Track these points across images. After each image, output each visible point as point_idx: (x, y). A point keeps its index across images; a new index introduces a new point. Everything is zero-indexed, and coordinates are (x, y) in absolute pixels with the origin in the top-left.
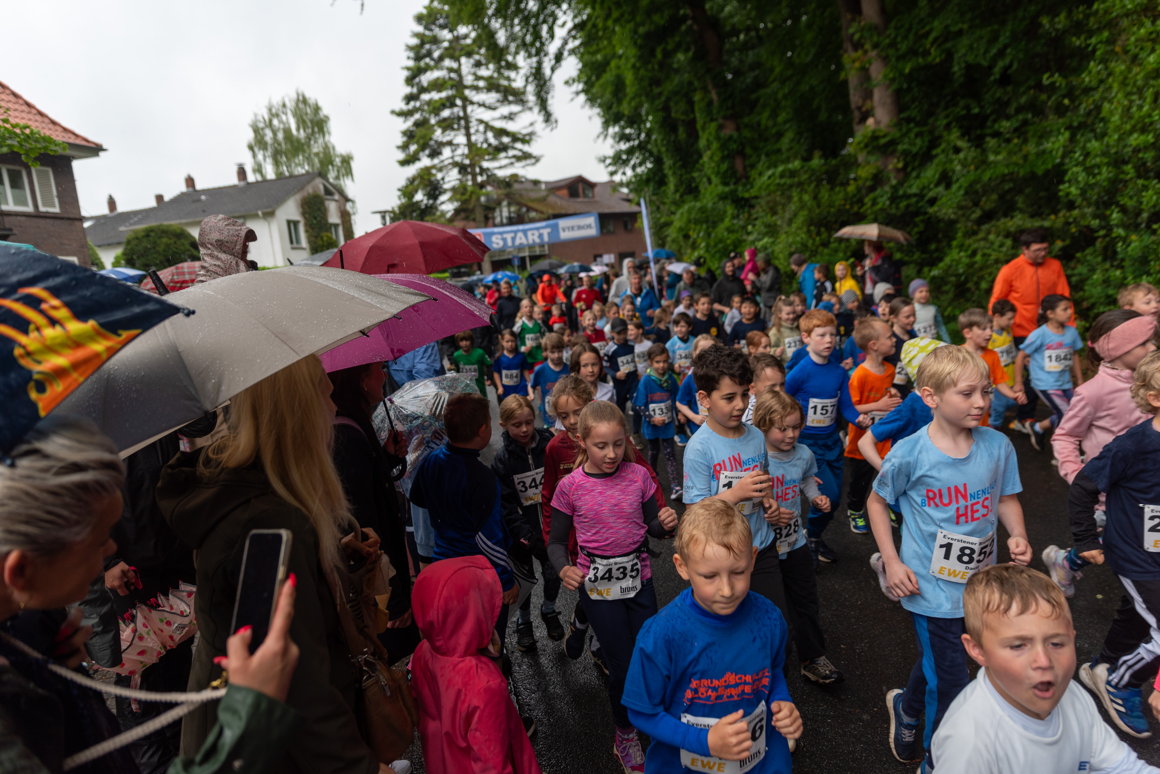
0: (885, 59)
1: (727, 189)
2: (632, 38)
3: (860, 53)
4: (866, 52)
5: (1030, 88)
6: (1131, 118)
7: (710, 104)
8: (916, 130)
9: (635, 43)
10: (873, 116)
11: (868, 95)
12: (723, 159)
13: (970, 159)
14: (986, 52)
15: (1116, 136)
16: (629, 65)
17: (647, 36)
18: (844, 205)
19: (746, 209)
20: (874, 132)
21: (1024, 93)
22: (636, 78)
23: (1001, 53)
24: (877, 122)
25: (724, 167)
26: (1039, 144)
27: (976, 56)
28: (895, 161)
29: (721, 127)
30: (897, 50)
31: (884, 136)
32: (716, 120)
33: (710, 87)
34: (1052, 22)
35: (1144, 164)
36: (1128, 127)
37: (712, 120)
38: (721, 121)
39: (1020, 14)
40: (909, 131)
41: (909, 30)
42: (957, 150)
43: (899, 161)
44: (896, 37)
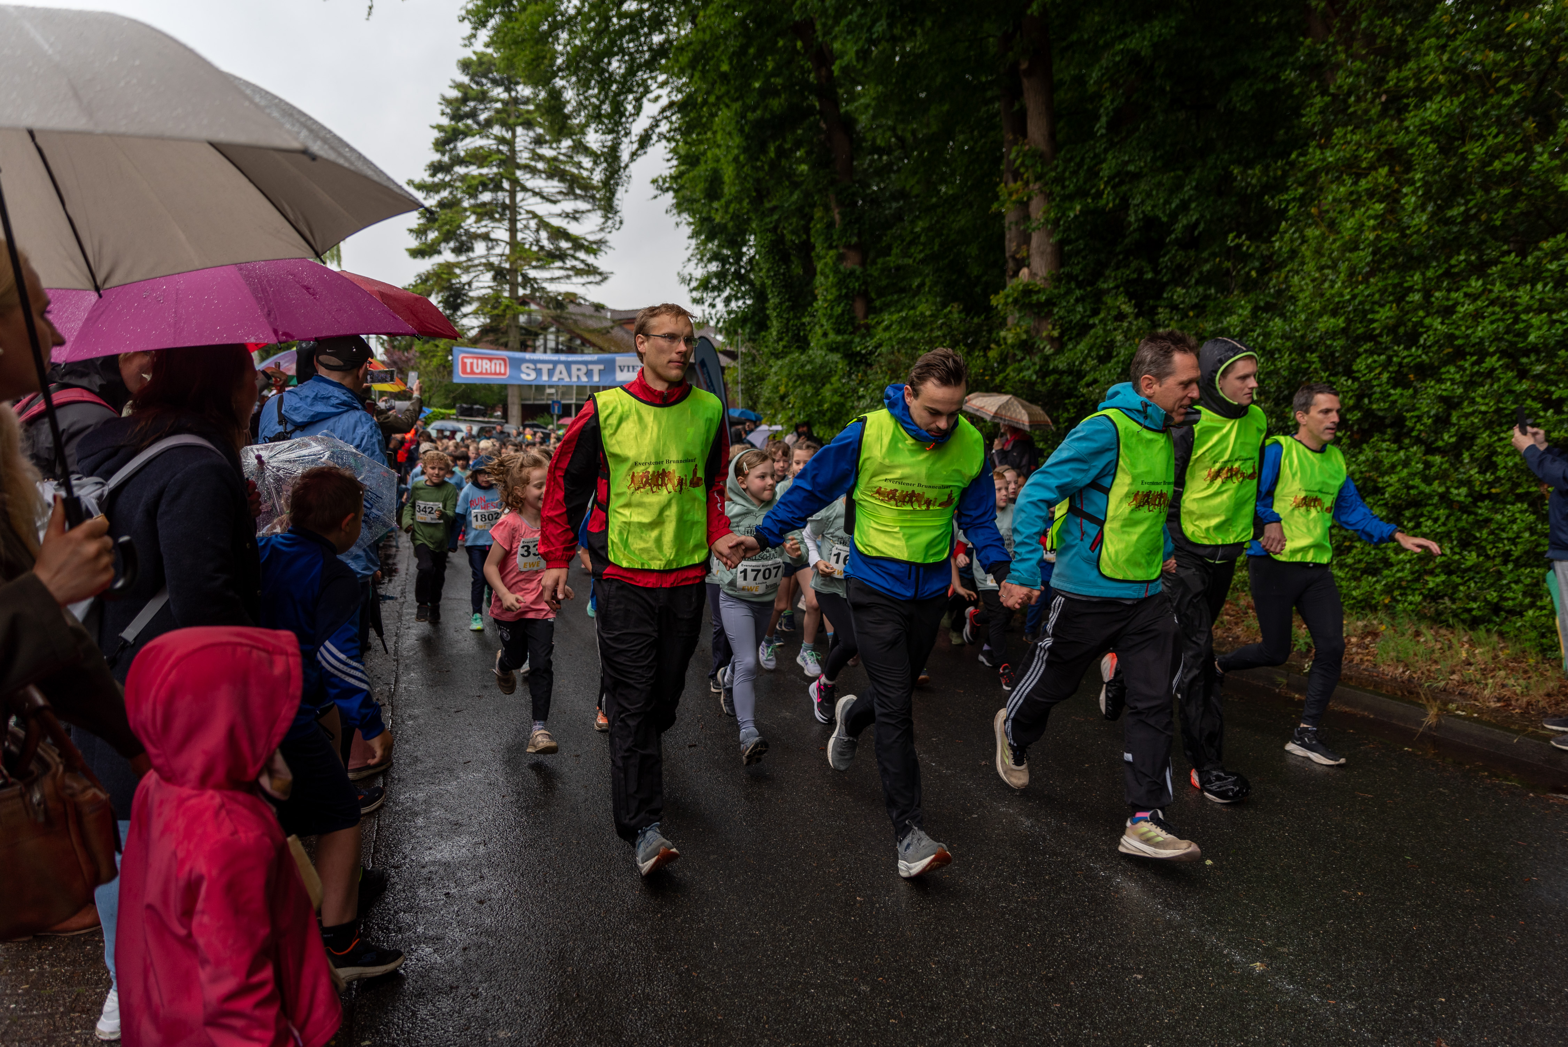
0: (1049, 196)
1: (839, 338)
2: (737, 122)
3: (1019, 183)
4: (1027, 183)
5: (1214, 255)
6: (1322, 295)
7: (830, 225)
8: (1078, 293)
9: (741, 131)
10: (1028, 266)
11: (1026, 239)
12: (839, 299)
13: (1134, 328)
14: (1167, 202)
15: (1303, 317)
16: (730, 157)
17: (759, 125)
18: (983, 375)
19: (862, 367)
20: (1027, 285)
21: (1206, 261)
22: (738, 176)
23: (1184, 207)
24: (1033, 275)
25: (838, 310)
26: (1218, 321)
27: (1153, 207)
28: (1050, 327)
29: (841, 258)
30: (1064, 187)
31: (1038, 292)
32: (836, 247)
33: (833, 204)
34: (1243, 173)
35: (1332, 354)
36: (1317, 306)
37: (830, 247)
38: (841, 251)
39: (1211, 161)
40: (1069, 292)
41: (1080, 165)
42: (1121, 317)
43: (1053, 329)
44: (1064, 171)
